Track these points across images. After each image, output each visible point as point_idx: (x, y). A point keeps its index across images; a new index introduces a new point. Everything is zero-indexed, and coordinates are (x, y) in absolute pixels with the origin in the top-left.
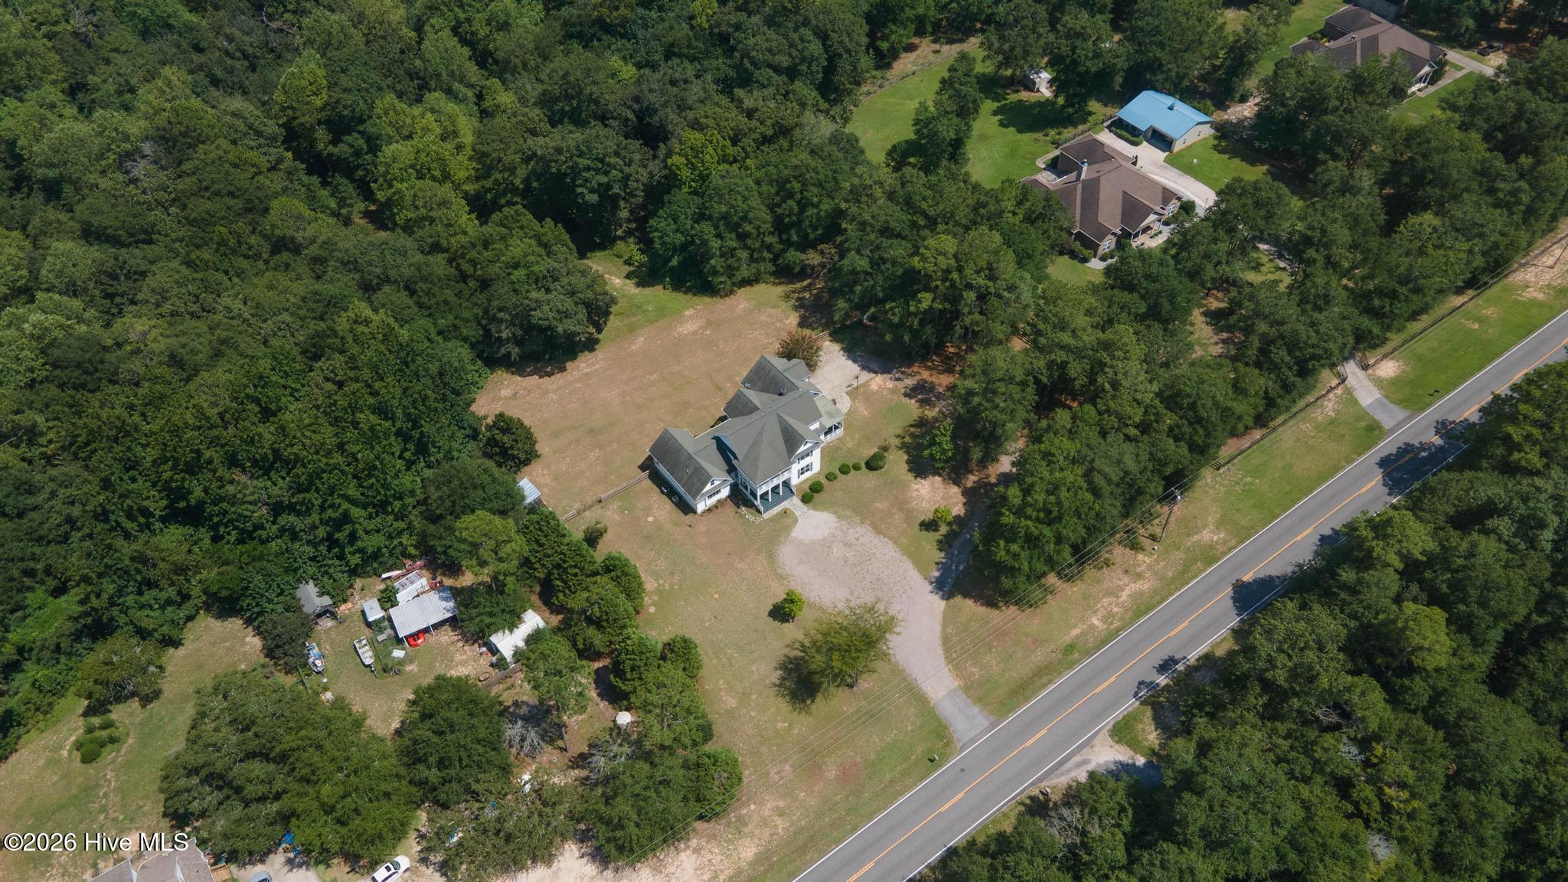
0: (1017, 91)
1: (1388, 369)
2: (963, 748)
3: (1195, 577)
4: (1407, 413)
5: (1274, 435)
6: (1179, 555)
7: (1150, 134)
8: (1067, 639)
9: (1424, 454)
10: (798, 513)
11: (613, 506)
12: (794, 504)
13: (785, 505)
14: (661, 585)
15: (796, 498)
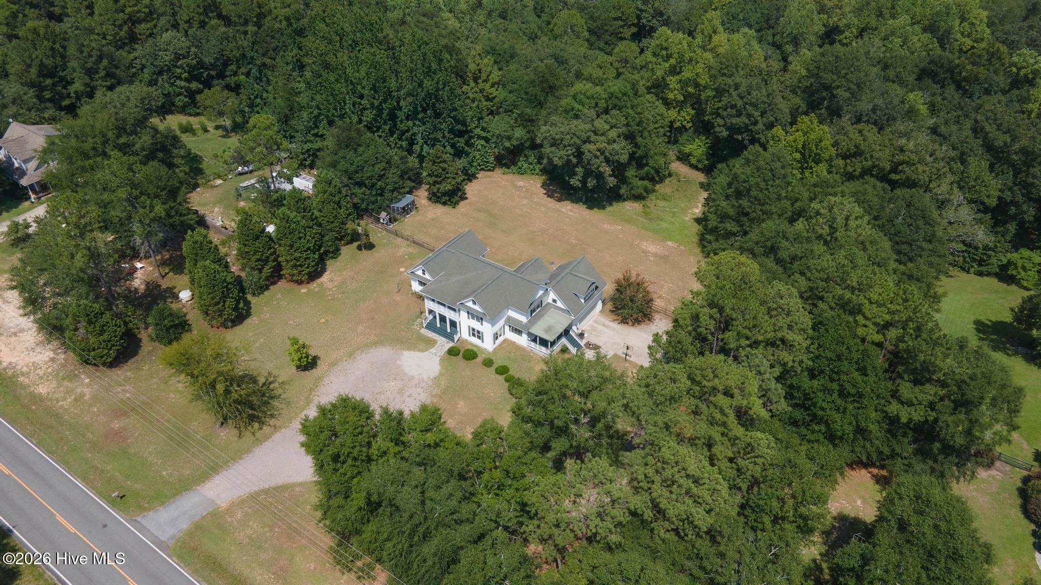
2: (132, 521)
10: (433, 350)
11: (411, 250)
12: (444, 345)
13: (441, 340)
14: (330, 290)
15: (451, 344)
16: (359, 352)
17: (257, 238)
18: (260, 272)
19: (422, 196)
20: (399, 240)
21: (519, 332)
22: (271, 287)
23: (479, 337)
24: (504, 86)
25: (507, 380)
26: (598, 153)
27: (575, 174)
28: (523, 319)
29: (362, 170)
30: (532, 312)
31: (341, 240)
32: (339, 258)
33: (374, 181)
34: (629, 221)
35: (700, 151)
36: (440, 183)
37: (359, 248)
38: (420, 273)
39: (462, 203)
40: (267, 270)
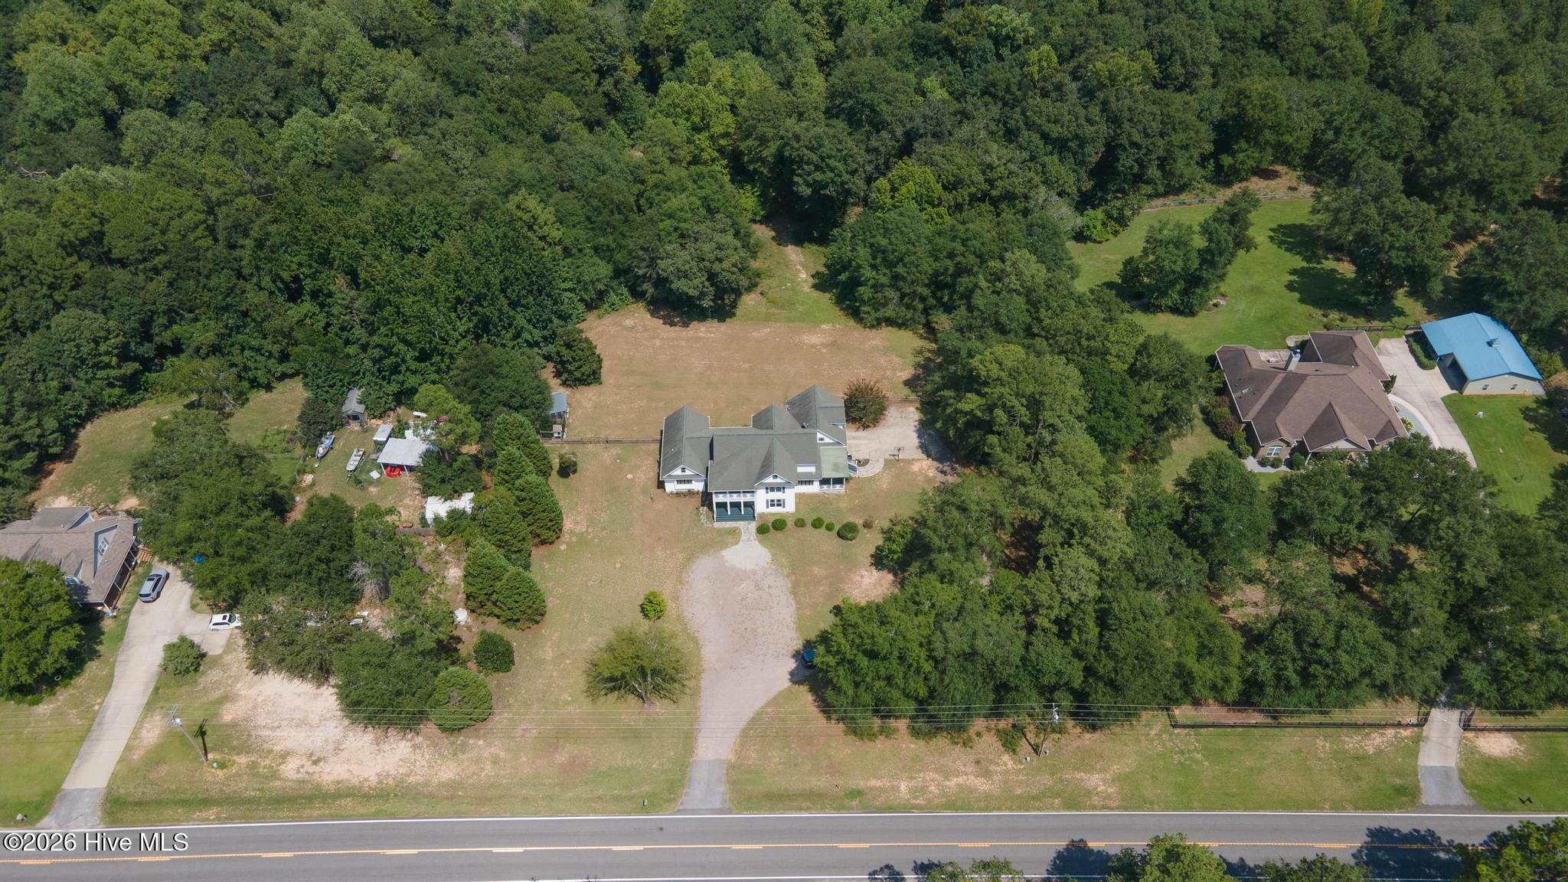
0: (1339, 260)
1: (1498, 745)
2: (679, 812)
3: (1039, 809)
4: (1467, 802)
5: (1278, 730)
6: (1047, 780)
7: (1448, 362)
8: (861, 784)
9: (1442, 855)
10: (743, 537)
11: (613, 452)
12: (751, 527)
13: (741, 524)
14: (587, 532)
15: (757, 524)
16: (684, 575)
20: (591, 447)
21: (811, 483)
23: (781, 506)
25: (829, 530)
28: (810, 469)
30: (813, 459)
34: (767, 318)
37: (564, 475)
38: (678, 472)
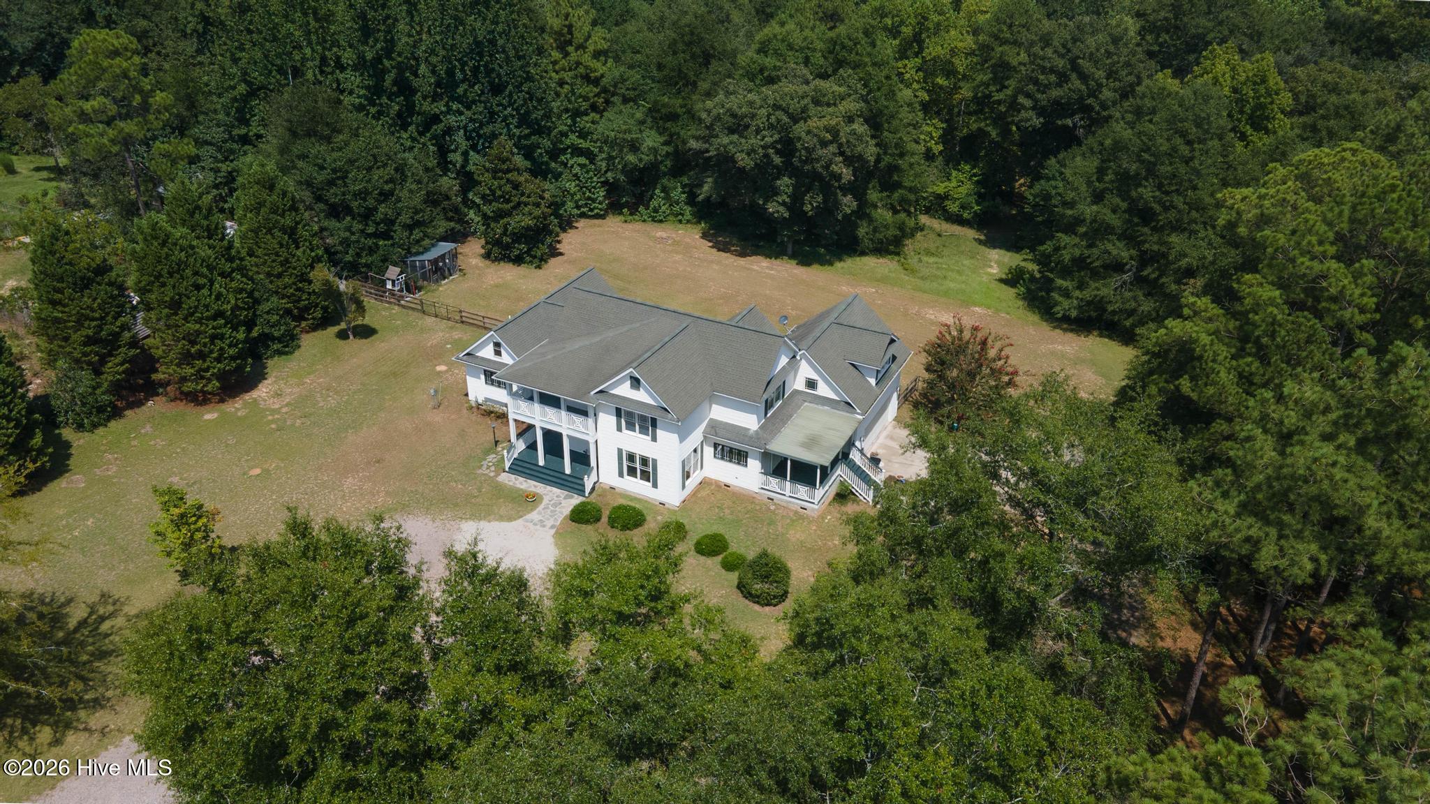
10: (534, 515)
11: (456, 335)
12: (560, 502)
13: (550, 493)
14: (274, 411)
15: (576, 500)
17: (84, 284)
18: (98, 373)
19: (472, 251)
20: (430, 320)
21: (737, 456)
22: (128, 413)
23: (645, 476)
24: (617, 59)
25: (728, 566)
26: (828, 136)
27: (776, 192)
28: (749, 421)
29: (344, 178)
30: (768, 405)
31: (300, 318)
32: (297, 353)
33: (371, 202)
34: (883, 280)
35: (963, 190)
36: (508, 214)
37: (342, 335)
38: (487, 352)
39: (553, 262)
40: (114, 369)
